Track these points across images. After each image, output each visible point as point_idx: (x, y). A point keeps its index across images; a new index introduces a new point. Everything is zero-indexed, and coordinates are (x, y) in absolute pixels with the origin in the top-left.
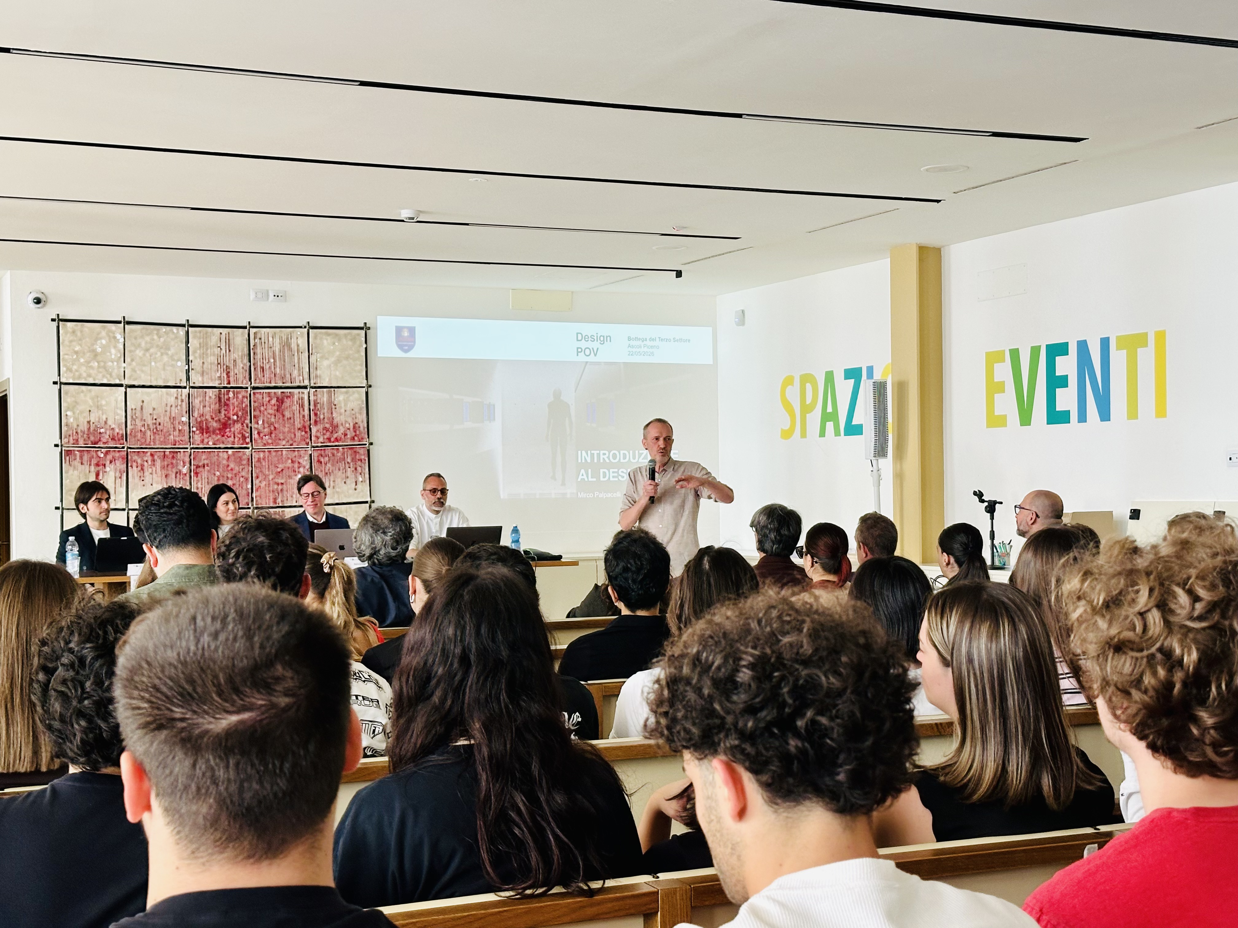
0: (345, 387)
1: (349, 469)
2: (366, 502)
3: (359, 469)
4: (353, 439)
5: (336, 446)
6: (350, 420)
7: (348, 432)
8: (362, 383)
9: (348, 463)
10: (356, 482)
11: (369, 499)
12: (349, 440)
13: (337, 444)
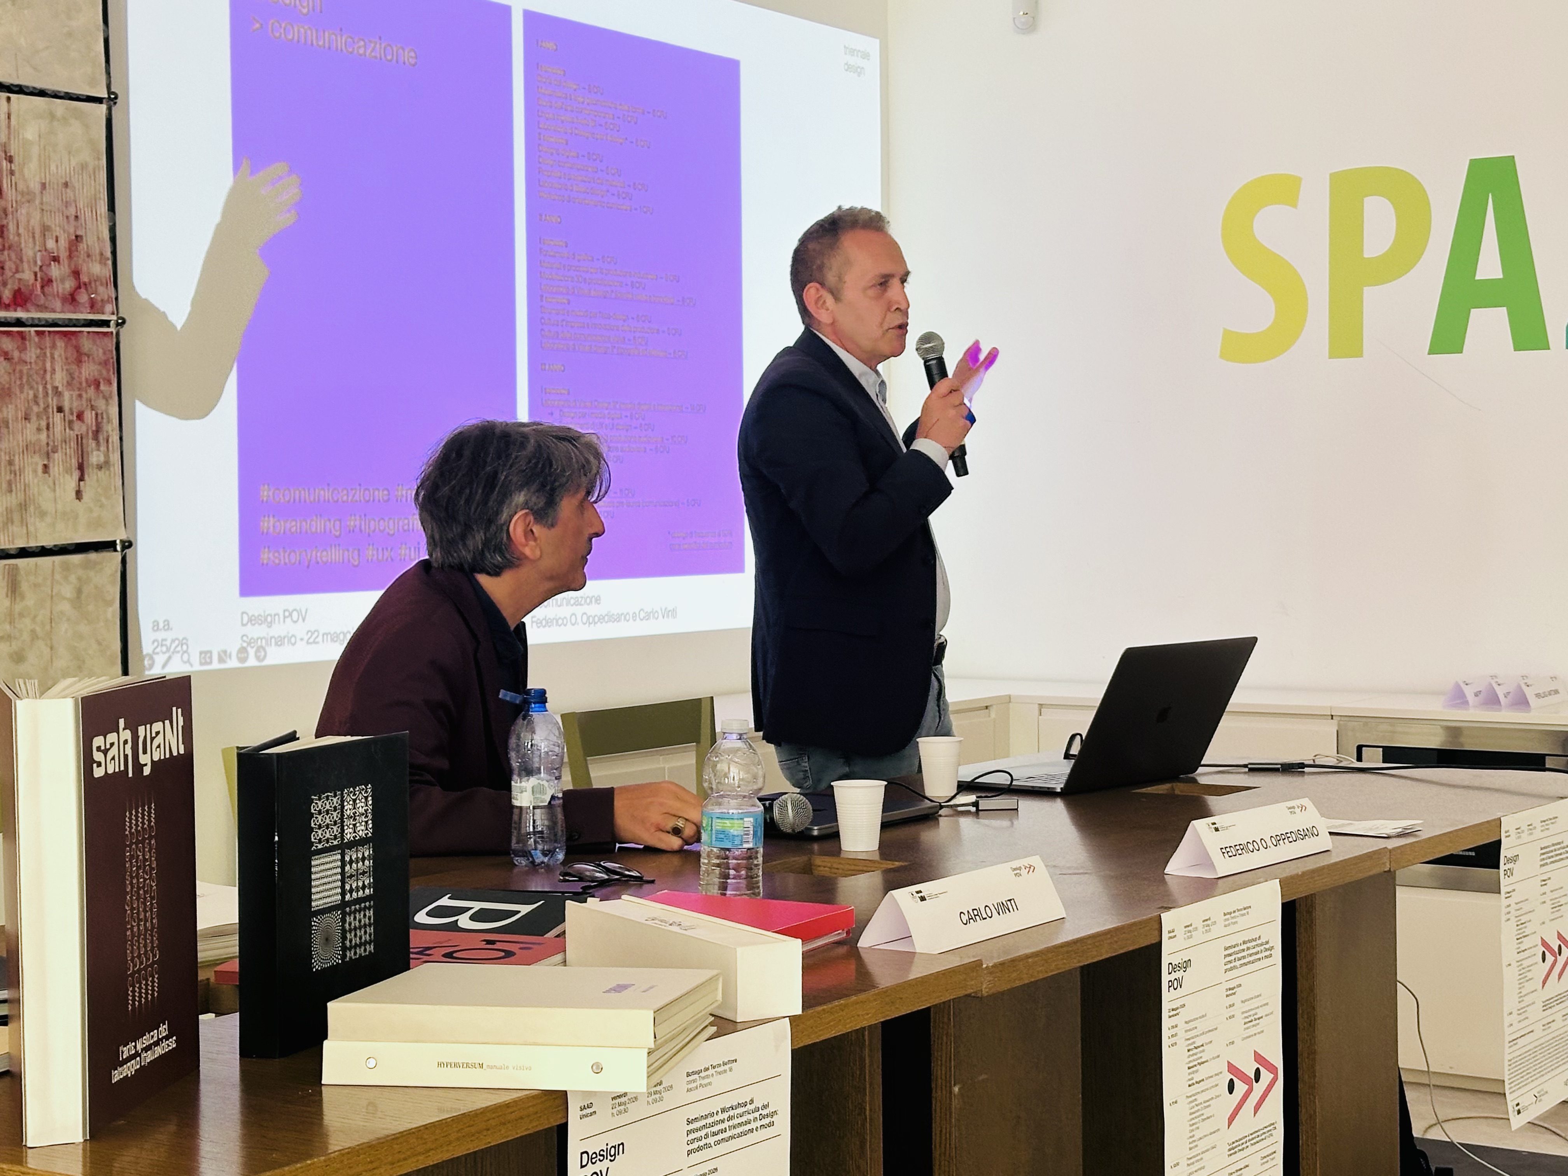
0: (42, 93)
1: (58, 417)
2: (110, 546)
3: (89, 416)
4: (71, 299)
5: (19, 323)
6: (56, 222)
7: (55, 271)
8: (93, 83)
9: (57, 392)
10: (81, 467)
11: (119, 536)
12: (58, 304)
13: (21, 314)
